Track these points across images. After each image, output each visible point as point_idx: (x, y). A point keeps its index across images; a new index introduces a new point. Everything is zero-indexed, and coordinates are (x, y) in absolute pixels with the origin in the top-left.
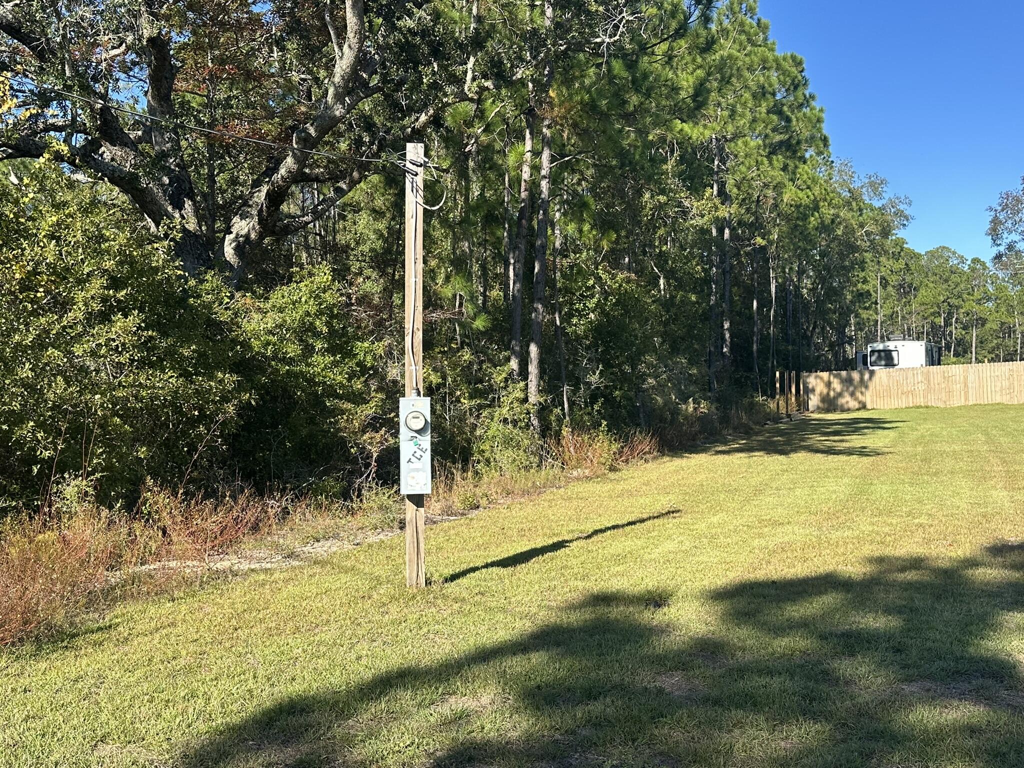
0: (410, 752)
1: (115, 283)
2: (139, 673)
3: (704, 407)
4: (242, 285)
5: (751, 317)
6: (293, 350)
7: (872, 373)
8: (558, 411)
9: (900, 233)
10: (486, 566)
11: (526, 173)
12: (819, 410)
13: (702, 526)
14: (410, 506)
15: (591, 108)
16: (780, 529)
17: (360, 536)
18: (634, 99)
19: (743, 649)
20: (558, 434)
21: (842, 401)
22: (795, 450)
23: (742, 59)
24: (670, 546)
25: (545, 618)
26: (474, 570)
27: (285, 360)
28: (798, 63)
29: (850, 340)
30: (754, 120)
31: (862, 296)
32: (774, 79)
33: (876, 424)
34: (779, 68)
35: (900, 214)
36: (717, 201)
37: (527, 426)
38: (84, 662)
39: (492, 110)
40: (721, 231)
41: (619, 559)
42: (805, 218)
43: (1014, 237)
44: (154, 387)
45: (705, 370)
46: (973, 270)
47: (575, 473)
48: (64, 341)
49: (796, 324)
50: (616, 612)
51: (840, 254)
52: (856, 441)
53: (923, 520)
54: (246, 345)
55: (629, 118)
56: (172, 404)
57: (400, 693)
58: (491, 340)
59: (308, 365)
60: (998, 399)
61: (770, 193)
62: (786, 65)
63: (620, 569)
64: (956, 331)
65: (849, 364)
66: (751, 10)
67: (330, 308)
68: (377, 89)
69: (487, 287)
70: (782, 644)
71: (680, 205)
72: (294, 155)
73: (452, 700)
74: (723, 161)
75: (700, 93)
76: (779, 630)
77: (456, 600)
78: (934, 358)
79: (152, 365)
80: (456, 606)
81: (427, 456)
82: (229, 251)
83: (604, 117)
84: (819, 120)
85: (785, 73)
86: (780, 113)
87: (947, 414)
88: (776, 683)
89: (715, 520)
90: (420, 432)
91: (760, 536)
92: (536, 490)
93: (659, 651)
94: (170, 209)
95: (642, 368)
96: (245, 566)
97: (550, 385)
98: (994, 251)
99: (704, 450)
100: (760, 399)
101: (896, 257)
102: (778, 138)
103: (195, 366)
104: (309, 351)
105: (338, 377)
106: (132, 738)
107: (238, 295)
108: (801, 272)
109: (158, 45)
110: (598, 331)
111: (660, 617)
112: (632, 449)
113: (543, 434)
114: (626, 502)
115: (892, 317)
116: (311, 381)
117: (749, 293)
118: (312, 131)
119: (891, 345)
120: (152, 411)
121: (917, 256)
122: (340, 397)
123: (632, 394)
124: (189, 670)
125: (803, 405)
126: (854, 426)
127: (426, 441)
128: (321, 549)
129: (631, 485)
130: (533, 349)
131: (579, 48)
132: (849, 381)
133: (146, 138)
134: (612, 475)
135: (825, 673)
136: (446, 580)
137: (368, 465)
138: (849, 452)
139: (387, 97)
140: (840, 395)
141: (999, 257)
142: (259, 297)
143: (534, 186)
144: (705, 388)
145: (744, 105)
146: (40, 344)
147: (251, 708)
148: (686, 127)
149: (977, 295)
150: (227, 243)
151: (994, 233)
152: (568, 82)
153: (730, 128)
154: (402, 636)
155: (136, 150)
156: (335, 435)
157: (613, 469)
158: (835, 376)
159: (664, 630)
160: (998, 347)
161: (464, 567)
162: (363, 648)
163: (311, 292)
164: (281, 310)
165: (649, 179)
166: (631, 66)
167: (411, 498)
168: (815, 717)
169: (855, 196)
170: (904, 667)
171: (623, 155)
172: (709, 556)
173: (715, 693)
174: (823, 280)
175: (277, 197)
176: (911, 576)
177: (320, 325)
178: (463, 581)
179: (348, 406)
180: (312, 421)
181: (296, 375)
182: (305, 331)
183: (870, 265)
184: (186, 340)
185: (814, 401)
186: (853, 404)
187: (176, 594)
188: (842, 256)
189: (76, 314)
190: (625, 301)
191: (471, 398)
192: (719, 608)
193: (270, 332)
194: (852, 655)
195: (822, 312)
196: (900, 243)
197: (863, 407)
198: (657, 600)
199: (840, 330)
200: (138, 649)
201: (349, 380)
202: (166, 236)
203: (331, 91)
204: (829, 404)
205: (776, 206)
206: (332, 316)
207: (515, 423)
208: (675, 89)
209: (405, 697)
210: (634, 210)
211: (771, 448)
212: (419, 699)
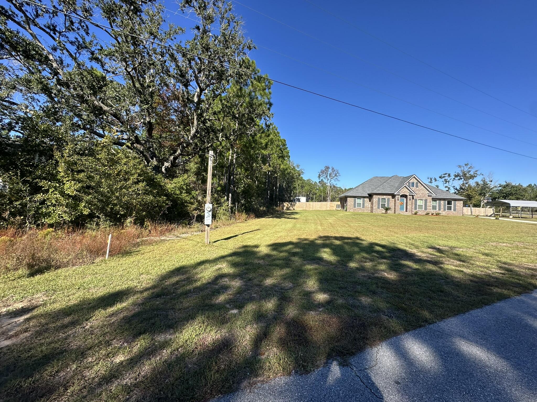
0: (210, 275)
1: (140, 175)
2: (148, 261)
3: (265, 209)
4: (167, 178)
5: (273, 191)
6: (178, 192)
7: (296, 203)
8: (235, 208)
9: (302, 176)
10: (221, 240)
11: (230, 158)
12: (286, 210)
13: (265, 232)
14: (206, 227)
15: (245, 146)
16: (280, 233)
17: (193, 234)
18: (254, 145)
19: (274, 255)
20: (235, 213)
21: (290, 208)
22: (282, 218)
23: (274, 139)
24: (259, 236)
25: (234, 250)
26: (219, 240)
27: (176, 194)
28: (285, 141)
29: (292, 196)
30: (276, 151)
31: (295, 188)
32: (280, 143)
33: (297, 213)
34: (281, 141)
35: (302, 172)
36: (268, 167)
37: (228, 211)
38: (134, 258)
39: (224, 144)
40: (269, 173)
41: (249, 238)
42: (285, 171)
43: (323, 178)
44: (147, 199)
45: (264, 201)
46: (315, 184)
47: (238, 221)
48: (127, 188)
49: (282, 192)
50: (249, 249)
51: (291, 179)
52: (293, 216)
53: (306, 232)
54: (167, 190)
55: (253, 148)
56: (151, 203)
57: (206, 264)
58: (221, 192)
59: (181, 196)
60: (318, 209)
61: (278, 166)
62: (282, 141)
63: (250, 240)
64: (311, 196)
65: (292, 201)
66: (276, 129)
67: (187, 183)
68: (199, 137)
69: (220, 181)
70: (282, 254)
71: (261, 167)
72: (180, 150)
73: (217, 266)
74: (270, 159)
75: (266, 145)
76: (281, 252)
77: (216, 246)
78: (307, 201)
79: (147, 194)
80: (216, 248)
81: (211, 216)
82: (163, 170)
83: (248, 148)
84: (288, 152)
85: (282, 142)
86: (281, 150)
87: (309, 212)
88: (281, 262)
89: (267, 231)
90: (209, 211)
91: (276, 234)
92: (230, 225)
93: (258, 256)
94: (150, 159)
95: (252, 200)
96: (168, 239)
97: (233, 203)
98: (319, 181)
99: (264, 217)
100: (275, 207)
101: (301, 180)
102: (280, 155)
103: (156, 195)
104: (181, 193)
105: (188, 199)
106: (148, 273)
107: (166, 179)
108: (283, 182)
109: (149, 122)
110: (243, 192)
111: (257, 250)
112: (250, 217)
113: (232, 213)
114: (249, 227)
115: (300, 192)
116: (182, 199)
117: (273, 186)
118: (185, 145)
119: (300, 198)
120: (145, 204)
121: (305, 181)
122: (188, 203)
123: (250, 205)
124: (159, 260)
125: (283, 209)
126: (292, 213)
127: (211, 213)
128: (184, 236)
129: (250, 224)
130: (230, 195)
131: (243, 133)
132: (292, 204)
133: (145, 143)
134: (245, 222)
135: (290, 259)
136: (213, 242)
137: (194, 218)
138: (292, 218)
139: (201, 139)
140: (290, 207)
141: (320, 182)
142: (170, 180)
143: (232, 160)
144: (264, 205)
145: (274, 148)
146: (121, 188)
147: (174, 267)
148: (263, 151)
149: (315, 189)
150: (163, 168)
151: (319, 177)
152: (240, 140)
153: (272, 152)
154: (205, 253)
155: (143, 146)
156: (187, 211)
157: (246, 221)
158: (290, 203)
159: (259, 252)
160: (319, 199)
161: (217, 240)
162: (197, 256)
163: (183, 180)
164: (176, 183)
165: (256, 161)
166: (253, 138)
167: (206, 225)
168: (288, 267)
169: (294, 168)
170: (304, 258)
171: (251, 156)
172: (267, 238)
173: (269, 263)
174: (287, 184)
175: (175, 159)
176: (305, 242)
177: (184, 187)
178: (217, 243)
179: (190, 205)
180: (181, 208)
181: (178, 198)
182: (181, 188)
183: (296, 182)
184: (155, 189)
185: (285, 208)
186: (292, 209)
187: (153, 244)
188: (291, 180)
189: (130, 182)
190: (249, 186)
191: (217, 204)
192: (269, 248)
193: (173, 188)
194: (294, 256)
195: (287, 190)
196: (302, 178)
197: (294, 210)
198: (257, 246)
199: (290, 194)
200: (147, 256)
201: (190, 199)
202: (151, 166)
203: (190, 137)
204: (288, 209)
205: (279, 168)
206: (187, 185)
207: (226, 210)
208: (262, 144)
209: (208, 265)
210: (252, 167)
211: (277, 217)
212: (211, 265)
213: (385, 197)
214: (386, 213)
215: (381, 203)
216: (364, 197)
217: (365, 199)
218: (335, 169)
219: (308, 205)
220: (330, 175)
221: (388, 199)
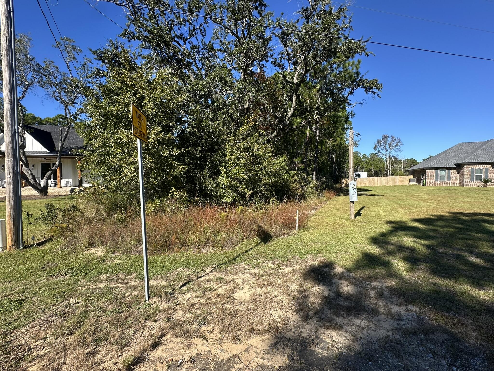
43: (380, 149)
78: (369, 176)
119: (360, 173)
125: (341, 186)
130: (314, 173)
185: (344, 185)
203: (287, 118)
213: (481, 166)
214: (485, 186)
215: (475, 175)
216: (450, 169)
217: (451, 171)
218: (396, 137)
219: (371, 180)
220: (389, 145)
221: (487, 170)
